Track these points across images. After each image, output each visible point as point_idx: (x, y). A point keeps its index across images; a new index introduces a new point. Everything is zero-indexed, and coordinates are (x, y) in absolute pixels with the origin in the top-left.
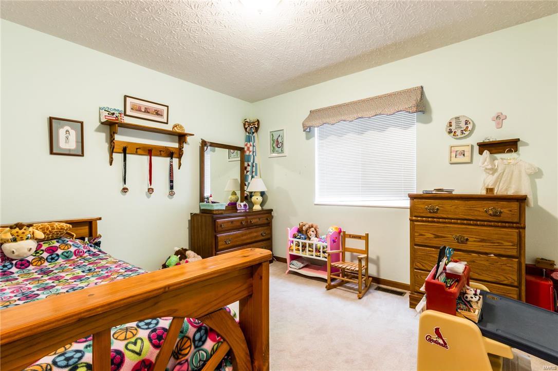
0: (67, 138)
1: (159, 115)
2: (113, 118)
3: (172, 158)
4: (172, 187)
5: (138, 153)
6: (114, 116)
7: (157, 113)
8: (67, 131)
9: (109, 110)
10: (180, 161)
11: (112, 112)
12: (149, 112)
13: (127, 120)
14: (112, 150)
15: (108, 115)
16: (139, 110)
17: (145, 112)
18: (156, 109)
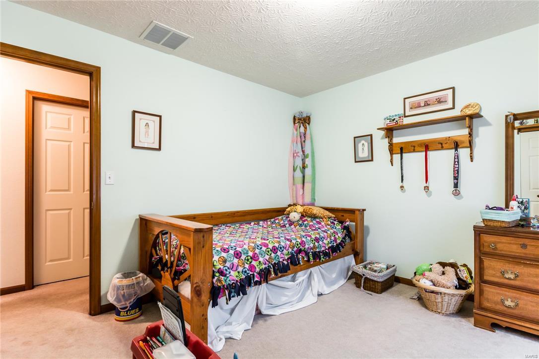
0: (363, 149)
1: (442, 102)
2: (393, 123)
3: (456, 150)
4: (456, 186)
5: (416, 150)
6: (395, 121)
7: (439, 101)
8: (363, 144)
9: (391, 118)
10: (471, 150)
11: (393, 118)
12: (429, 105)
13: (407, 121)
14: (391, 152)
15: (389, 122)
16: (419, 106)
17: (425, 106)
18: (437, 98)
